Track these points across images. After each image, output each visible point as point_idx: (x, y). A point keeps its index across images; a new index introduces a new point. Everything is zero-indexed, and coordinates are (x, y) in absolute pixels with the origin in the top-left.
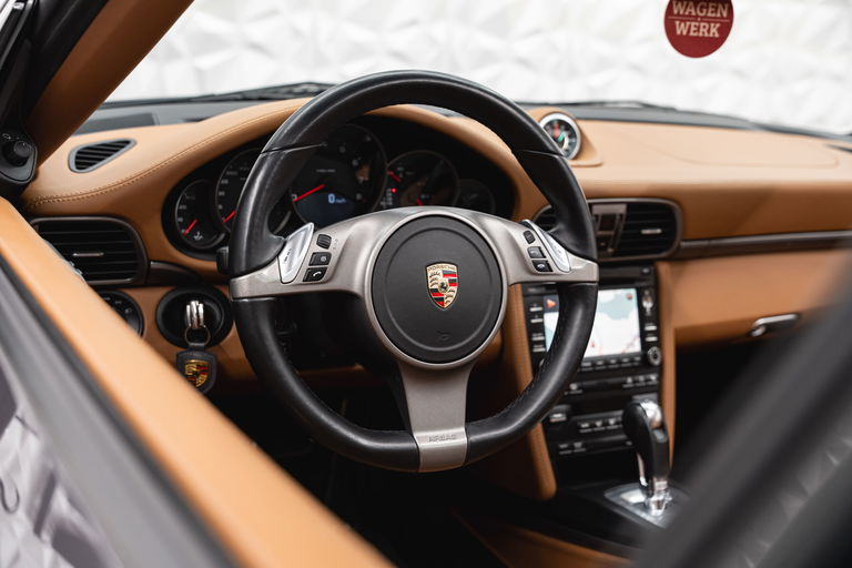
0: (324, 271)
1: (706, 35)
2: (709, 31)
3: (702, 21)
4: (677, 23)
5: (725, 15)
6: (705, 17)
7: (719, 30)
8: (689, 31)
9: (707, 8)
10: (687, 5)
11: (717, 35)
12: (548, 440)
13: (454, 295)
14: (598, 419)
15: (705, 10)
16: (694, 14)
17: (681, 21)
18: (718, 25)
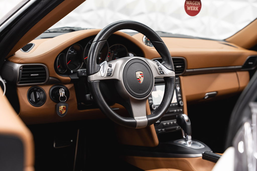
0: (111, 73)
1: (195, 10)
2: (196, 9)
3: (194, 6)
4: (188, 7)
5: (199, 4)
6: (195, 5)
7: (198, 8)
8: (191, 9)
9: (195, 2)
10: (190, 2)
11: (198, 10)
12: (155, 128)
13: (143, 79)
14: (168, 122)
15: (194, 3)
16: (192, 4)
17: (189, 6)
18: (198, 7)
